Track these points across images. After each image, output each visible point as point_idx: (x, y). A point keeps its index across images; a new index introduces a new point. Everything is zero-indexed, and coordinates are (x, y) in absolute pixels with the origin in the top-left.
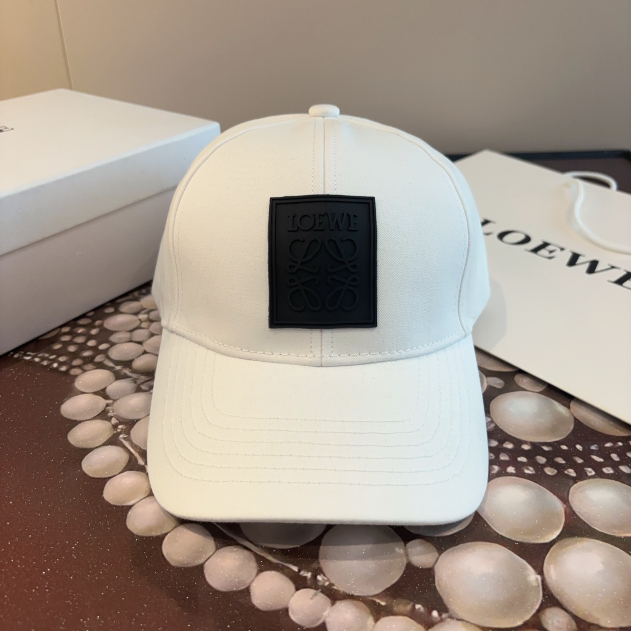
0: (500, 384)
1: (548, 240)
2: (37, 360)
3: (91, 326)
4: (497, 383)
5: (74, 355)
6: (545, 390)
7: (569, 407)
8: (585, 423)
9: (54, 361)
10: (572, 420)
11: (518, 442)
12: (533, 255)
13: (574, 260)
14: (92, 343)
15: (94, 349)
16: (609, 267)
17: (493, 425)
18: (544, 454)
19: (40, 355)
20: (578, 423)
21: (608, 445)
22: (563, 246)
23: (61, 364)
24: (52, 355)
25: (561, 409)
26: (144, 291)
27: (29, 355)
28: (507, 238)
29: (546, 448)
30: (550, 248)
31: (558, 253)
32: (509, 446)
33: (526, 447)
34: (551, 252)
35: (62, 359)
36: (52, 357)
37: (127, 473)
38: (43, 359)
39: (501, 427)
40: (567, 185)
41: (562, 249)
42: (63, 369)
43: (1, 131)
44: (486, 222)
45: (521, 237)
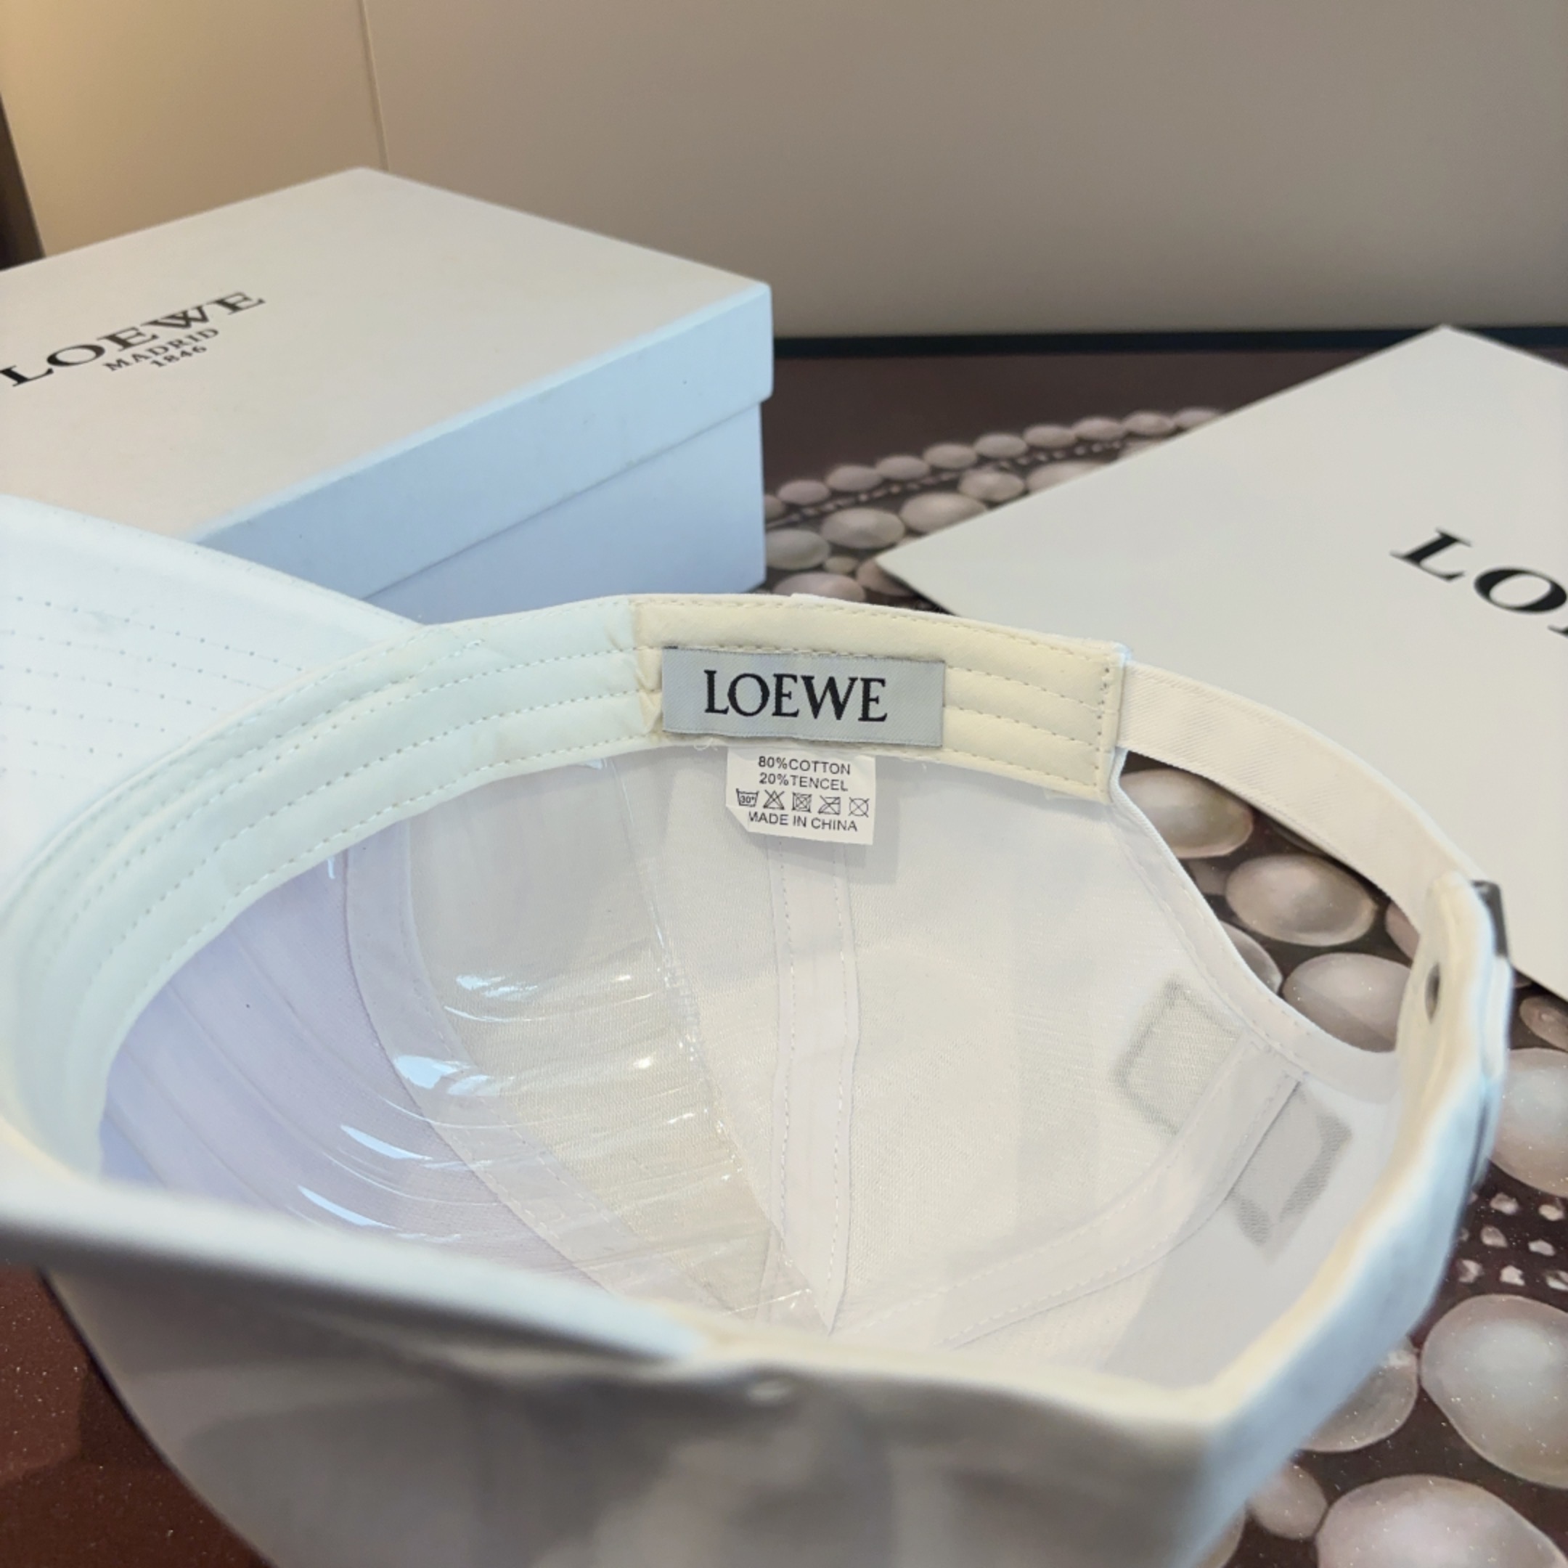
11: (1529, 1198)
28: (1502, 591)
32: (1507, 1206)
33: (1551, 1213)
43: (234, 308)
44: (1445, 541)
45: (1539, 590)
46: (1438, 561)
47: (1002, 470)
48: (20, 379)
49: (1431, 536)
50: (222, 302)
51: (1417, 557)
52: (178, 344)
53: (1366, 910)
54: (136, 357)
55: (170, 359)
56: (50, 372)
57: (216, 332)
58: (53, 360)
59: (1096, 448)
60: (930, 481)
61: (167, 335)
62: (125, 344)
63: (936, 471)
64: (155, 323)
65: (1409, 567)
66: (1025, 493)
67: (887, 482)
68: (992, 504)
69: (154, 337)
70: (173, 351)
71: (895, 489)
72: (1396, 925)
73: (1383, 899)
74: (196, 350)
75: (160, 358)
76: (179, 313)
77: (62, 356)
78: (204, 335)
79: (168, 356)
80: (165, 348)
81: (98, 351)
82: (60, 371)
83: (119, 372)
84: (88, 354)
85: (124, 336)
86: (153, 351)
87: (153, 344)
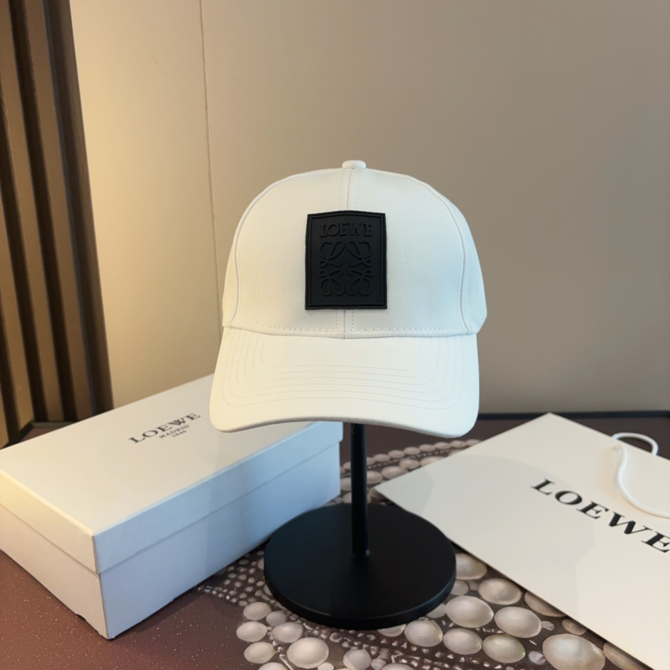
0: (551, 627)
1: (596, 502)
2: (214, 592)
3: (248, 566)
4: (549, 626)
5: (241, 590)
6: (585, 634)
7: (602, 649)
8: (613, 662)
9: (227, 594)
10: (604, 659)
12: (582, 514)
14: (251, 581)
15: (254, 585)
16: (644, 528)
17: (544, 661)
19: (216, 589)
20: (608, 662)
22: (607, 507)
23: (232, 597)
24: (224, 589)
25: (596, 650)
27: (208, 589)
28: (563, 498)
30: (597, 508)
31: (603, 514)
34: (597, 512)
35: (232, 593)
36: (225, 591)
38: (218, 592)
39: (551, 663)
40: (615, 449)
41: (607, 510)
42: (234, 600)
43: (192, 418)
44: (547, 483)
45: (574, 498)
46: (545, 489)
47: (412, 459)
48: (136, 441)
49: (542, 481)
50: (188, 417)
51: (538, 488)
52: (178, 430)
53: (519, 594)
54: (168, 434)
55: (177, 434)
56: (144, 439)
57: (188, 426)
58: (144, 435)
59: (442, 452)
60: (390, 462)
61: (175, 427)
62: (163, 430)
63: (392, 459)
64: (171, 423)
65: (536, 491)
66: (419, 467)
67: (377, 463)
68: (410, 470)
69: (171, 428)
71: (379, 465)
72: (528, 598)
73: (524, 591)
74: (184, 432)
75: (174, 434)
76: (177, 420)
77: (147, 434)
78: (185, 427)
79: (177, 433)
80: (175, 431)
81: (156, 432)
82: (146, 438)
83: (164, 438)
84: (154, 433)
85: (162, 427)
86: (172, 432)
87: (171, 430)
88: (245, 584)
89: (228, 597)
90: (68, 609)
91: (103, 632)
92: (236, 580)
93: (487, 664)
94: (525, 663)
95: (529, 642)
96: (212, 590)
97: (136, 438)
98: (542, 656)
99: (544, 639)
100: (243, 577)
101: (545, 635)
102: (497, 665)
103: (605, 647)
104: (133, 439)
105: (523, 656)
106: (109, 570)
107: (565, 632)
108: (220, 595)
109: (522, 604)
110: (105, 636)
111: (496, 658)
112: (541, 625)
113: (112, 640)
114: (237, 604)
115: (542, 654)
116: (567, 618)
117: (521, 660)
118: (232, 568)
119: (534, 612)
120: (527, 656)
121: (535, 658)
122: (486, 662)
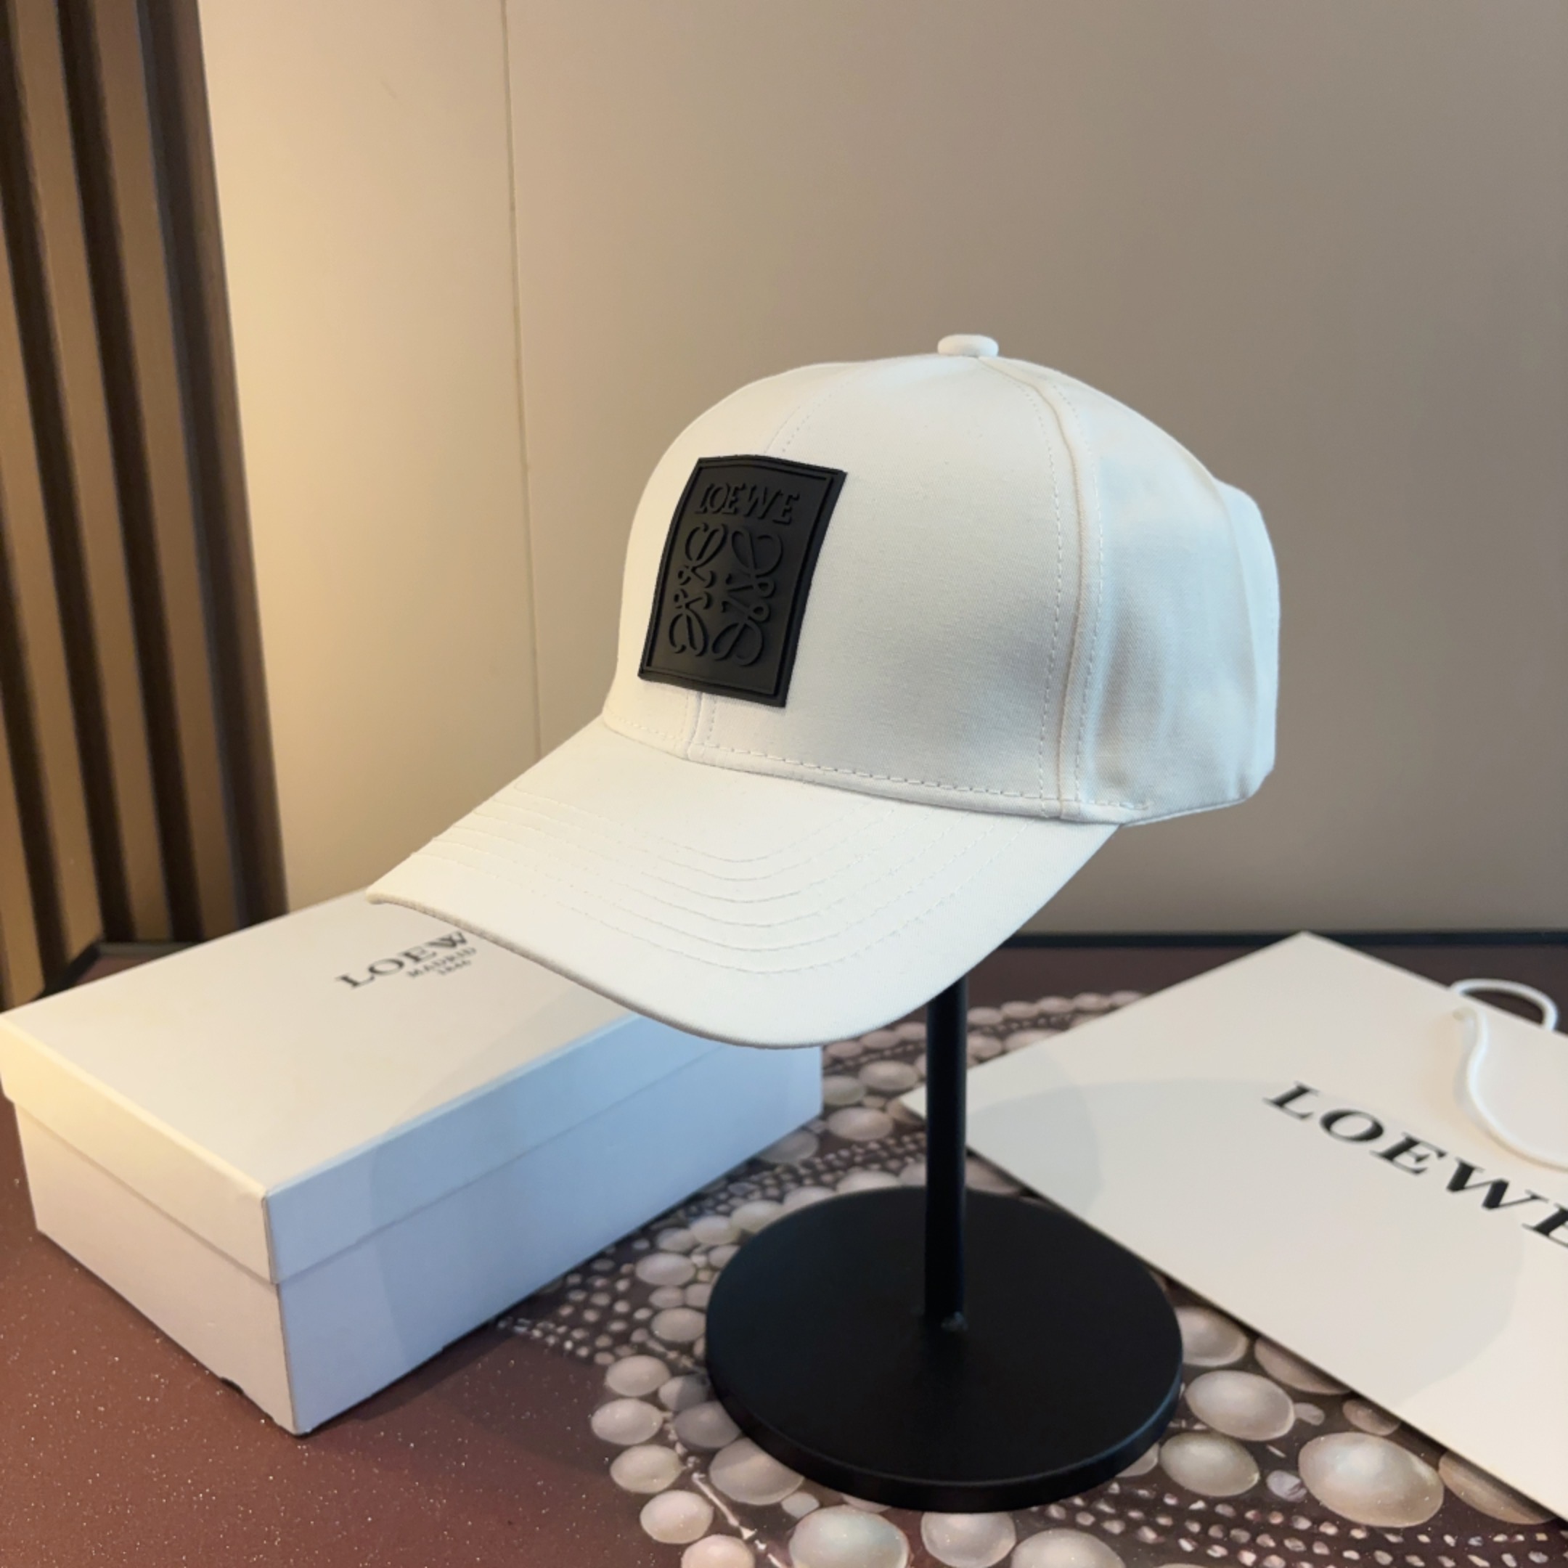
0: (1314, 1417)
1: (1416, 1135)
2: (537, 1333)
3: (614, 1275)
4: (1312, 1414)
5: (597, 1329)
6: (1396, 1432)
7: (1436, 1467)
8: (1462, 1497)
9: (566, 1337)
10: (1441, 1490)
11: (1345, 1525)
12: (1385, 1164)
13: (1461, 1179)
14: (621, 1307)
15: (627, 1317)
16: (1527, 1196)
17: (1302, 1492)
18: (1389, 1548)
19: (541, 1325)
20: (1448, 1494)
21: (1500, 1538)
22: (1443, 1148)
23: (577, 1344)
24: (558, 1324)
25: (1423, 1469)
26: (694, 1209)
27: (522, 1325)
28: (1341, 1127)
29: (1392, 1538)
30: (1418, 1150)
31: (1432, 1163)
32: (1330, 1530)
33: (1358, 1534)
34: (1419, 1159)
35: (578, 1334)
36: (562, 1330)
37: (713, 1538)
38: (546, 1333)
39: (1319, 1499)
40: (1459, 1016)
41: (1441, 1154)
42: (583, 1352)
44: (1301, 1091)
45: (1364, 1126)
46: (1298, 1106)
47: (985, 1034)
48: (355, 984)
49: (1290, 1087)
51: (1281, 1103)
52: (451, 959)
53: (1241, 1344)
54: (427, 968)
55: (449, 969)
56: (372, 979)
57: (474, 951)
58: (372, 970)
59: (1053, 1020)
61: (443, 953)
62: (416, 959)
64: (433, 944)
65: (1276, 1111)
66: (1003, 1052)
67: (904, 1043)
68: (981, 1060)
69: (434, 954)
70: (449, 964)
71: (910, 1048)
72: (1262, 1353)
73: (1253, 1335)
74: (464, 963)
75: (442, 968)
76: (447, 937)
77: (378, 968)
78: (467, 952)
79: (447, 967)
80: (444, 962)
81: (401, 964)
82: (378, 978)
83: (419, 978)
84: (394, 966)
85: (414, 953)
86: (436, 964)
87: (435, 959)
88: (607, 1314)
89: (569, 1345)
90: (202, 1368)
91: (284, 1419)
92: (587, 1305)
93: (1172, 1498)
94: (1260, 1498)
95: (1268, 1451)
96: (532, 1327)
97: (353, 977)
98: (1296, 1481)
99: (1303, 1443)
100: (602, 1300)
101: (1303, 1435)
102: (1195, 1501)
103: (1443, 1462)
104: (346, 979)
105: (1252, 1480)
106: (299, 1276)
107: (1348, 1427)
108: (551, 1340)
109: (1249, 1365)
110: (289, 1427)
111: (1192, 1485)
112: (1293, 1414)
113: (303, 1437)
114: (590, 1359)
115: (1298, 1476)
116: (1354, 1396)
117: (1248, 1492)
118: (575, 1280)
119: (1278, 1383)
120: (1263, 1482)
121: (1282, 1485)
122: (1168, 1495)
